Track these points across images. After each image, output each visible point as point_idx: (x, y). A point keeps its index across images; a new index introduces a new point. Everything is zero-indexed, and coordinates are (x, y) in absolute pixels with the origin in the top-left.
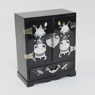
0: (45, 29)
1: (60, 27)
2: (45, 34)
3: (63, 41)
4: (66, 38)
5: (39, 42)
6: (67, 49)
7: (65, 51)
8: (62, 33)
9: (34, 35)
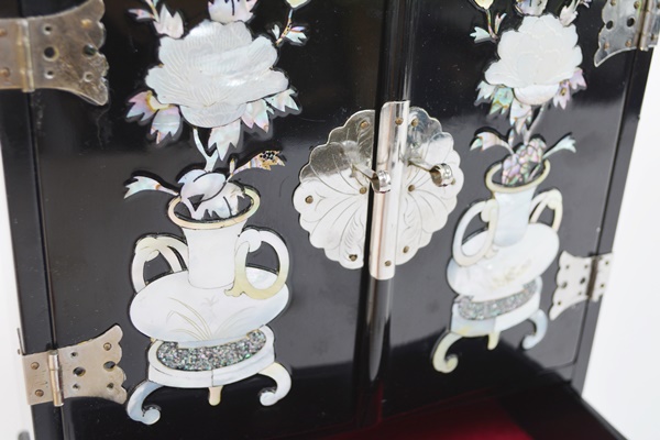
0: (295, 35)
1: (480, 34)
2: (286, 101)
3: (502, 197)
4: (533, 166)
5: (197, 201)
6: (529, 287)
7: (504, 305)
8: (494, 110)
9: (132, 113)
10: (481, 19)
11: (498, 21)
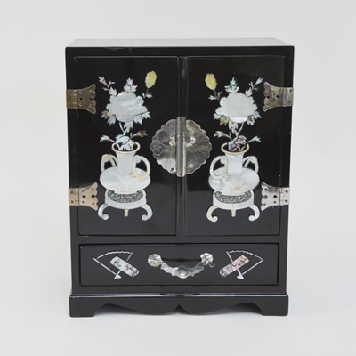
0: (149, 96)
1: (212, 98)
2: (147, 115)
3: (229, 155)
4: (242, 146)
5: (120, 144)
7: (236, 199)
8: (221, 124)
9: (102, 116)
10: (212, 93)
11: (219, 94)
